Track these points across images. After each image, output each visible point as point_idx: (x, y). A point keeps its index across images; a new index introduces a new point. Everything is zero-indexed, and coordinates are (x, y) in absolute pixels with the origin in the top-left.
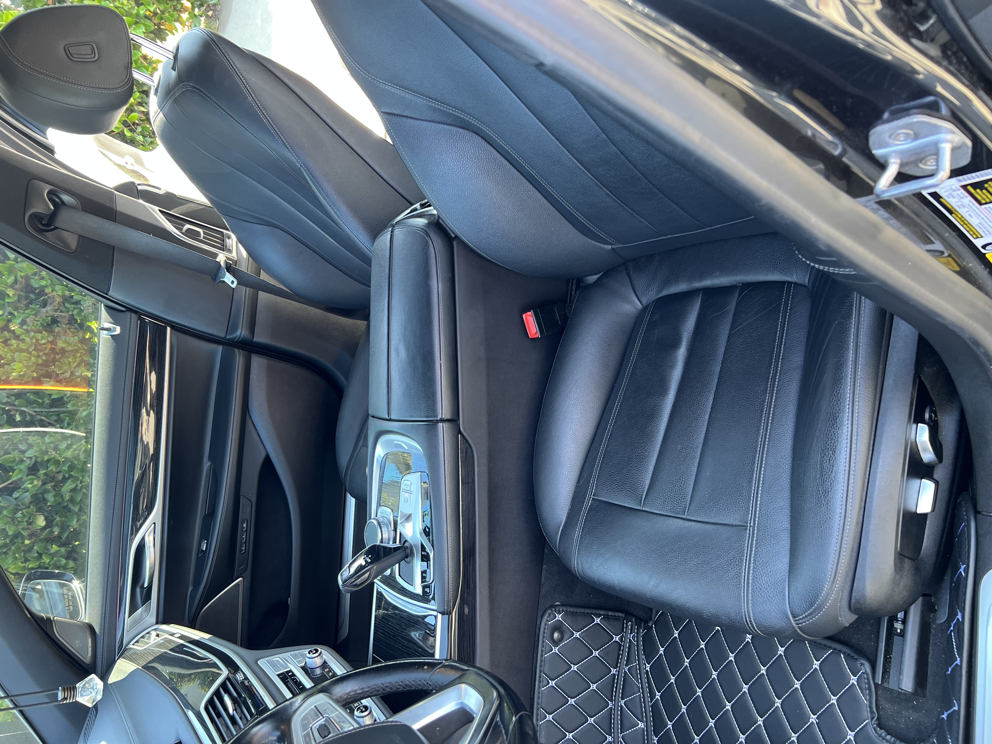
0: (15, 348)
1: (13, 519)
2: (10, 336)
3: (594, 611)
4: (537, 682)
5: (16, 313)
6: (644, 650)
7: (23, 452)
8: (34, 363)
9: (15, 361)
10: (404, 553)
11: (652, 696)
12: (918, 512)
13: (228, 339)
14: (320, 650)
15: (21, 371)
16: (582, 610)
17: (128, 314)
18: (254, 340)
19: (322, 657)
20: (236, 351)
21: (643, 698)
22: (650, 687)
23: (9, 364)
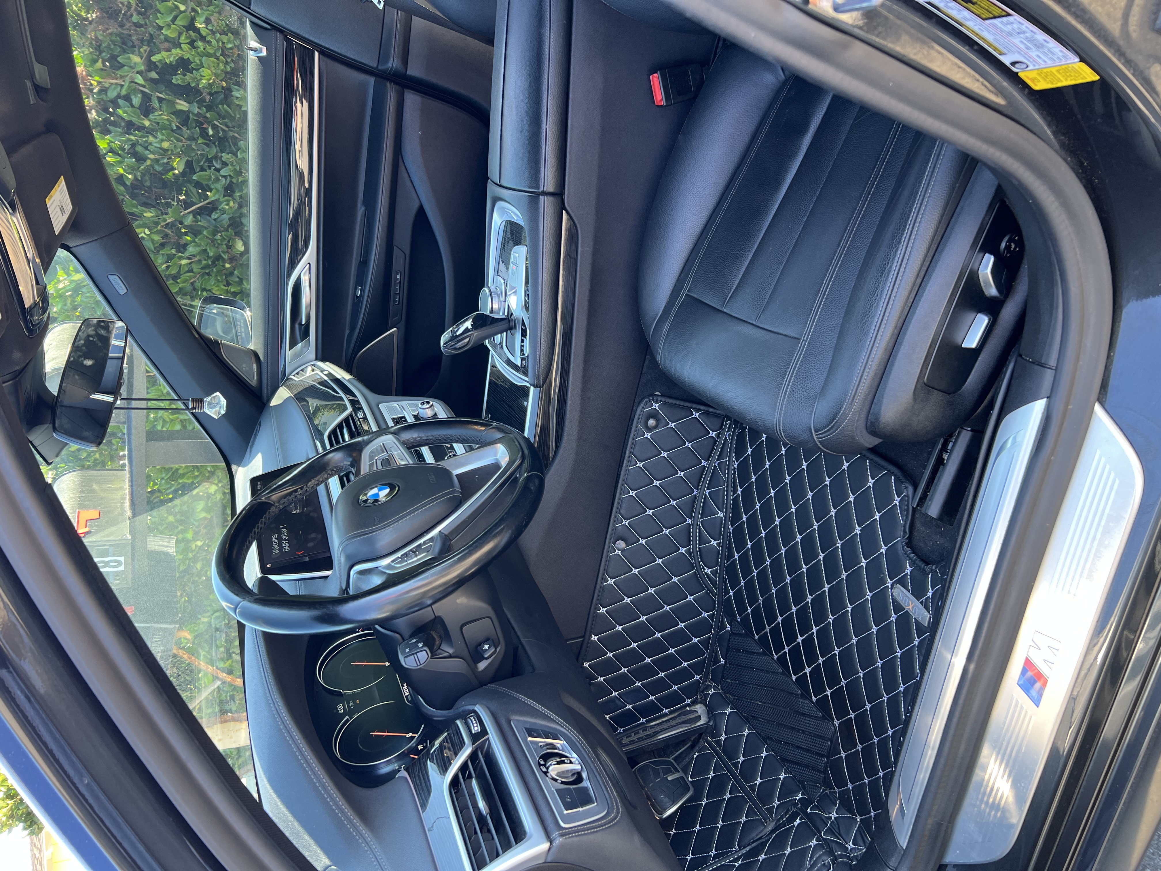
0: (201, 51)
1: (213, 241)
2: (196, 36)
3: (694, 406)
4: (625, 461)
5: (199, 9)
6: (735, 448)
7: (218, 170)
8: (222, 70)
9: (203, 67)
10: (507, 325)
11: (735, 491)
12: (963, 346)
13: (381, 70)
14: (431, 403)
15: (210, 79)
16: (682, 403)
17: (274, 32)
18: (408, 73)
19: (434, 409)
20: (388, 85)
21: (727, 491)
22: (734, 483)
23: (197, 70)
